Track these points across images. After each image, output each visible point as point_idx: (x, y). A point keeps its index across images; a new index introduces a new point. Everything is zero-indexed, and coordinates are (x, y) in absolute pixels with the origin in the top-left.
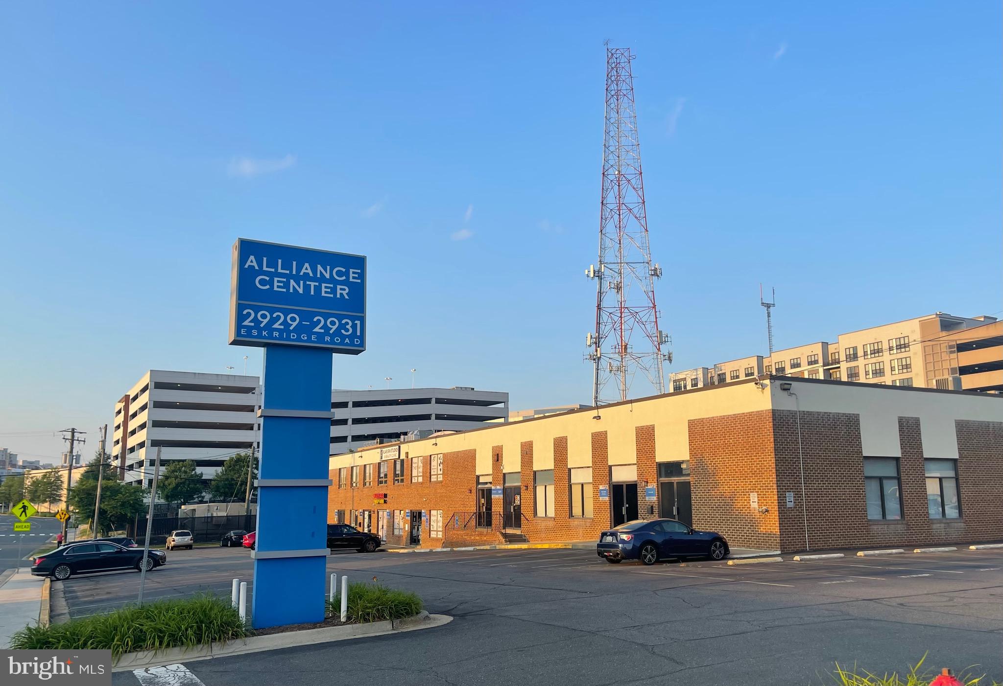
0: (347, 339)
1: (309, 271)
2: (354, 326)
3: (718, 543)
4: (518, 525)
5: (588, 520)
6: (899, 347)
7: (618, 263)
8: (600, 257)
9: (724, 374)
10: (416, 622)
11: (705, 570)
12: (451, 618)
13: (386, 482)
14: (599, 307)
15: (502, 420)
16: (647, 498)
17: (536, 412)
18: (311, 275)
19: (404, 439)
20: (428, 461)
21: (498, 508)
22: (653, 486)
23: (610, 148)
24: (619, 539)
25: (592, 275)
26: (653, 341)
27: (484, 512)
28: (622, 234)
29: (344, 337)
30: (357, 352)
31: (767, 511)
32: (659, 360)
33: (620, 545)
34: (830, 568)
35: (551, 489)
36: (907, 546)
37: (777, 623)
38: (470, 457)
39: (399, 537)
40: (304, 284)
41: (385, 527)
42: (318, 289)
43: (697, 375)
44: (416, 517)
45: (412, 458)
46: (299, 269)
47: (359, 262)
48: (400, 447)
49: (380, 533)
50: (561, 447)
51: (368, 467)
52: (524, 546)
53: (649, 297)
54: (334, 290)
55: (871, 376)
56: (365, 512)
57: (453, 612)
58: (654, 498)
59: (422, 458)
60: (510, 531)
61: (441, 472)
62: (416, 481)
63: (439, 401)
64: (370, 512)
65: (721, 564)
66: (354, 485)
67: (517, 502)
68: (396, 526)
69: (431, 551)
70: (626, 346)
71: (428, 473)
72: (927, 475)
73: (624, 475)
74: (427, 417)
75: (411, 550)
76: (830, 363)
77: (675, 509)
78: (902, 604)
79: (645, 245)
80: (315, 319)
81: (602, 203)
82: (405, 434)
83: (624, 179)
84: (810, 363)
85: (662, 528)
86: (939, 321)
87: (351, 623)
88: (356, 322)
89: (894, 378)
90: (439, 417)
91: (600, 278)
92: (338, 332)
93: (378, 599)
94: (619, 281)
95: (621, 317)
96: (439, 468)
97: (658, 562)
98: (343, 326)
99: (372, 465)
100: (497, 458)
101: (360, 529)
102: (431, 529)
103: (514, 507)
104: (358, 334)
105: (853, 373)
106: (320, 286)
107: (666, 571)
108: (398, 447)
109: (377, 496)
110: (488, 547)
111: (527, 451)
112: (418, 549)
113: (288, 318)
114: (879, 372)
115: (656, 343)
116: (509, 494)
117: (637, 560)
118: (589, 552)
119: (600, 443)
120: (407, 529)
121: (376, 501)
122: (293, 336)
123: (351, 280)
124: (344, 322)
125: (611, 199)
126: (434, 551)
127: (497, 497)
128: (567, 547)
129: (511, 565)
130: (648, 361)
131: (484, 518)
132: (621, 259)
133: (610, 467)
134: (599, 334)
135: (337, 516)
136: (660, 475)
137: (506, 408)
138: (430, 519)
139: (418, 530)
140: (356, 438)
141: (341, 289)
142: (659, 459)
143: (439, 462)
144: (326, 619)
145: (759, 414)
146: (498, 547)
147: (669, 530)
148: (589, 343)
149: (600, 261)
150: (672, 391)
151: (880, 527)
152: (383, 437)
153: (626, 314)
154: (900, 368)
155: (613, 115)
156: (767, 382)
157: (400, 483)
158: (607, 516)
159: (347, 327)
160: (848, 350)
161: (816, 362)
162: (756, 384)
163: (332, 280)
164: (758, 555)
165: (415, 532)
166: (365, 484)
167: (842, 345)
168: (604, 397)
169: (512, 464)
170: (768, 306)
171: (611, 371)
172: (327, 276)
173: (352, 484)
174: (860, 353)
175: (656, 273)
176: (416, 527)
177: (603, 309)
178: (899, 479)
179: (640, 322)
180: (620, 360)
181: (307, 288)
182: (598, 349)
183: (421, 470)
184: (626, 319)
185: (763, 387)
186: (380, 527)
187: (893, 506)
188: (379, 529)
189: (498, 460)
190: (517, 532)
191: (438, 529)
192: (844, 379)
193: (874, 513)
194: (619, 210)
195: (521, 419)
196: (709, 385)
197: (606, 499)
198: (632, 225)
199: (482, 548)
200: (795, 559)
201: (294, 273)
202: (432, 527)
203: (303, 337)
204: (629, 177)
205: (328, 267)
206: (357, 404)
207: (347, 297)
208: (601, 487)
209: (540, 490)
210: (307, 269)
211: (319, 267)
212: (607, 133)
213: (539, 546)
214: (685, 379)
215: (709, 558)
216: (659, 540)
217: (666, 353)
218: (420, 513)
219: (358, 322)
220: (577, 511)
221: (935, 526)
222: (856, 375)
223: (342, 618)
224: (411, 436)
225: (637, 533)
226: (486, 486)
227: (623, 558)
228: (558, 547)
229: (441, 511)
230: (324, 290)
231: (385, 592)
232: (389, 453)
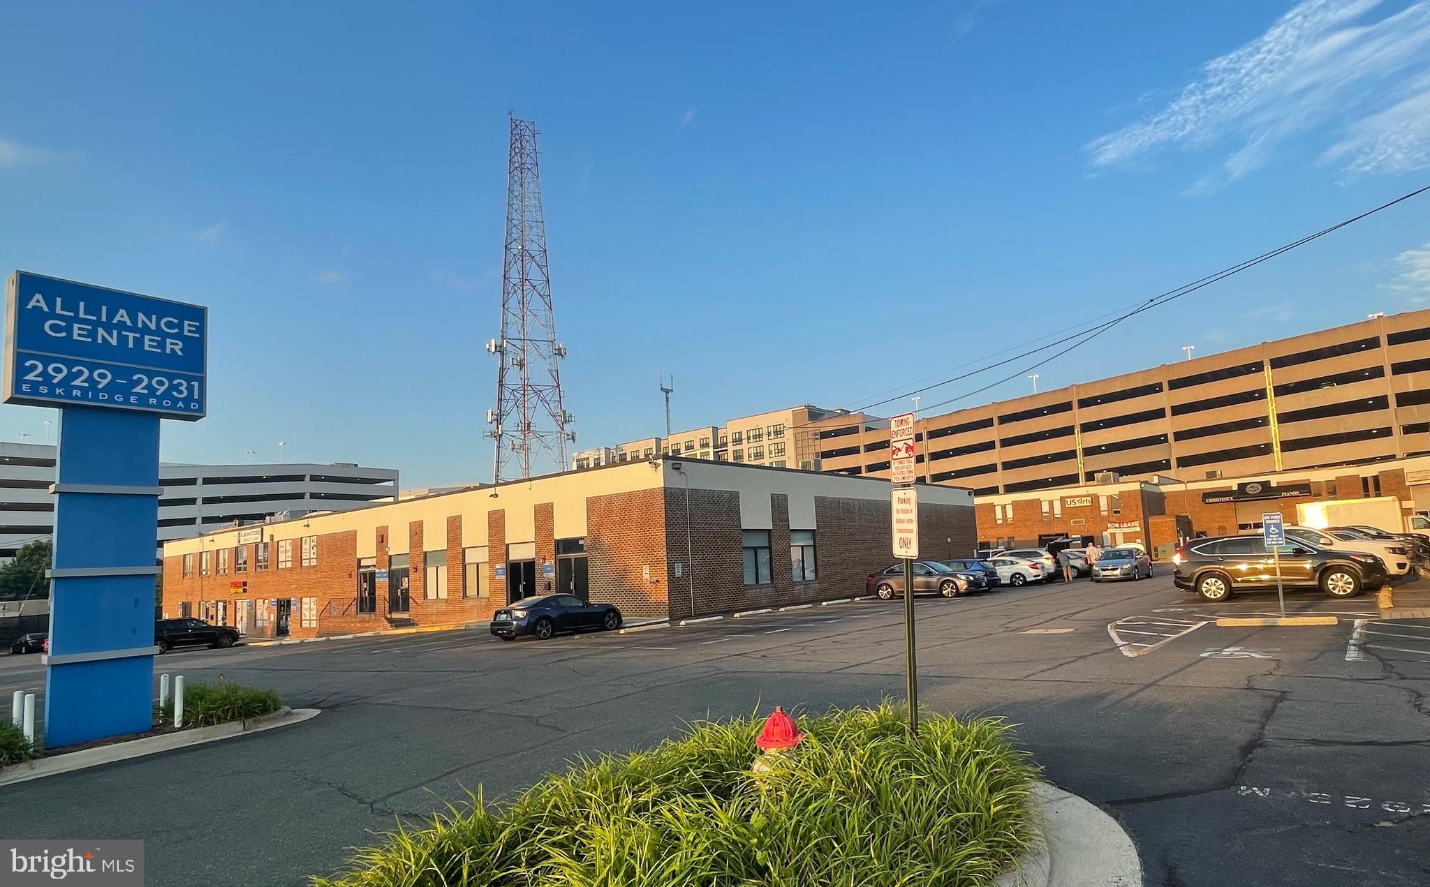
0: (181, 403)
1: (126, 319)
2: (190, 389)
3: (612, 614)
4: (406, 609)
5: (483, 600)
6: (776, 433)
7: (521, 340)
8: (502, 331)
9: (625, 454)
10: (276, 719)
11: (598, 640)
12: (319, 712)
13: (245, 569)
14: (501, 384)
15: (391, 499)
16: (545, 575)
17: (430, 491)
18: (129, 324)
19: (270, 520)
20: (298, 544)
21: (382, 592)
22: (550, 562)
23: (513, 221)
24: (513, 616)
25: (493, 350)
26: (557, 421)
27: (366, 598)
28: (525, 310)
29: (175, 401)
30: (194, 419)
31: (657, 581)
32: (563, 439)
33: (515, 623)
34: (711, 630)
35: (443, 570)
36: (775, 606)
37: (658, 683)
38: (349, 539)
39: (262, 629)
40: (119, 334)
41: (245, 619)
42: (139, 342)
43: (599, 455)
44: (284, 607)
45: (278, 542)
46: (111, 315)
47: (198, 314)
48: (262, 529)
49: (239, 626)
50: (454, 526)
51: (221, 552)
52: (412, 630)
53: (553, 376)
54: (162, 345)
55: (753, 458)
56: (219, 603)
57: (322, 705)
58: (552, 575)
59: (290, 541)
60: (395, 616)
61: (315, 556)
62: (284, 567)
63: (314, 478)
64: (225, 603)
65: (613, 633)
66: (204, 573)
67: (405, 585)
68: (259, 616)
69: (302, 642)
70: (529, 424)
71: (298, 557)
72: (791, 544)
73: (521, 553)
74: (300, 496)
75: (278, 643)
76: (720, 446)
77: (572, 584)
78: (764, 656)
79: (549, 323)
80: (135, 378)
81: (505, 276)
82: (272, 514)
83: (527, 254)
84: (703, 446)
85: (558, 602)
86: (807, 412)
87: (190, 728)
88: (193, 383)
89: (772, 460)
90: (314, 496)
91: (502, 354)
92: (167, 394)
93: (225, 698)
94: (522, 358)
95: (524, 395)
96: (312, 551)
97: (553, 636)
98: (176, 388)
99: (227, 550)
100: (382, 539)
101: (212, 623)
102: (303, 618)
103: (402, 590)
104: (196, 397)
105: (738, 455)
106: (142, 339)
107: (561, 644)
108: (260, 529)
109: (235, 585)
110: (370, 634)
111: (417, 531)
112: (287, 641)
113: (95, 375)
114: (759, 455)
115: (560, 423)
116: (395, 577)
117: (532, 636)
118: (485, 631)
119: (496, 521)
120: (272, 620)
121: (233, 590)
122: (103, 396)
123: (186, 333)
124: (175, 382)
125: (514, 273)
126: (305, 641)
127: (382, 582)
128: (461, 628)
129: (396, 651)
130: (551, 440)
131: (367, 604)
132: (524, 335)
133: (508, 545)
134: (500, 411)
135: (181, 609)
136: (558, 552)
137: (396, 487)
138: (301, 608)
139: (287, 620)
140: (206, 520)
141: (172, 344)
142: (557, 537)
143: (312, 545)
144: (153, 726)
145: (652, 492)
146: (383, 633)
147: (565, 604)
148: (489, 420)
149: (502, 336)
150: (575, 468)
151: (754, 591)
152: (243, 519)
153: (529, 392)
154: (777, 451)
155: (517, 187)
156: (660, 461)
157: (263, 569)
158: (503, 595)
159: (180, 388)
160: (734, 435)
161: (707, 445)
162: (650, 463)
163: (159, 331)
164: (648, 622)
165: (283, 623)
166: (218, 571)
167: (729, 430)
168: (505, 476)
169: (399, 545)
170: (667, 391)
171: (513, 449)
172: (153, 327)
173: (200, 573)
174: (744, 436)
175: (559, 353)
176: (284, 617)
177: (506, 386)
178: (770, 548)
179: (543, 400)
180: (523, 438)
181: (123, 340)
182: (500, 426)
183: (289, 554)
184: (530, 396)
185: (657, 466)
186: (238, 618)
187: (765, 571)
188: (237, 621)
189: (382, 542)
190: (405, 616)
191: (312, 618)
192: (731, 460)
193: (749, 579)
194: (523, 285)
195: (414, 497)
196: (611, 464)
197: (502, 578)
198: (536, 303)
199: (364, 635)
200: (680, 624)
201: (104, 319)
202: (303, 616)
203: (117, 398)
204: (533, 254)
205: (154, 317)
206: (207, 481)
207: (180, 353)
208: (498, 566)
209: (431, 571)
210: (122, 316)
211: (141, 316)
212: (510, 205)
213: (429, 629)
214: (588, 459)
215: (603, 628)
216: (554, 615)
217: (570, 433)
218: (289, 602)
219: (196, 384)
220: (471, 591)
221: (796, 588)
222: (742, 457)
223: (175, 723)
224: (278, 517)
225: (531, 609)
226: (369, 569)
227: (517, 635)
228: (450, 629)
229: (315, 598)
230: (147, 343)
231: (236, 689)
232: (249, 536)
